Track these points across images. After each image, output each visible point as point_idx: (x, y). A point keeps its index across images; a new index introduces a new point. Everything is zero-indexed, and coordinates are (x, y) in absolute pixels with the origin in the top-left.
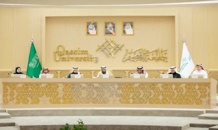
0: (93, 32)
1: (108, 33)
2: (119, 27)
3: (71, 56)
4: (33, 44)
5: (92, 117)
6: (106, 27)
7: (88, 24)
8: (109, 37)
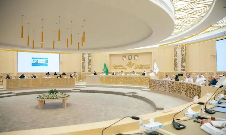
0: (125, 59)
1: (129, 59)
2: (133, 57)
3: (118, 67)
4: (105, 64)
5: (112, 88)
6: (129, 57)
7: (123, 56)
8: (130, 61)
